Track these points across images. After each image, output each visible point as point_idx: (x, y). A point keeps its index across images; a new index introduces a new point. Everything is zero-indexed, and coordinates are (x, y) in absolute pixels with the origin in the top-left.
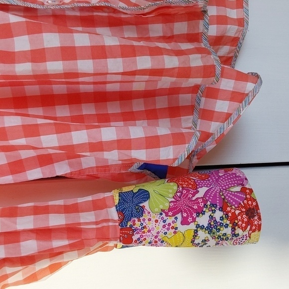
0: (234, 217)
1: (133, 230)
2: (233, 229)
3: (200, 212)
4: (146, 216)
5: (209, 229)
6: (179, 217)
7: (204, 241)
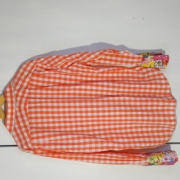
0: (164, 62)
1: (144, 60)
2: (162, 64)
3: (158, 60)
4: (148, 58)
5: (158, 63)
6: (154, 59)
7: (156, 65)
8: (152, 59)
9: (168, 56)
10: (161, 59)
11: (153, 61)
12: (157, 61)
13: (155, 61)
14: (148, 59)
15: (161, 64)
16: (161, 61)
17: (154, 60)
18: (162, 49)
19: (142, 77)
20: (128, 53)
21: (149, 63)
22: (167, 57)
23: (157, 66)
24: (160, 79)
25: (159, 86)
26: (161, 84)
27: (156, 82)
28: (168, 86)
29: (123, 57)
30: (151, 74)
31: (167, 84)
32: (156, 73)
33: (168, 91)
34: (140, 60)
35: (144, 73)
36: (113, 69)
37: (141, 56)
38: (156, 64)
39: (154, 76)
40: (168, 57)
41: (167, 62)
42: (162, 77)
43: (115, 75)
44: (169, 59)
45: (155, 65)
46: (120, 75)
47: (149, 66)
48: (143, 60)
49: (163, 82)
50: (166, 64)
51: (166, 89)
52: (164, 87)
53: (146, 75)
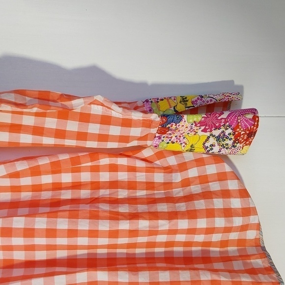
1: (169, 129)
2: (234, 142)
3: (218, 128)
4: (182, 123)
5: (218, 138)
6: (203, 128)
7: (211, 145)
8: (195, 128)
9: (254, 111)
10: (230, 126)
11: (200, 133)
12: (217, 133)
13: (208, 134)
14: (180, 128)
15: (230, 143)
16: (230, 131)
17: (205, 131)
18: (232, 82)
19: (162, 181)
20: (102, 105)
21: (185, 140)
22: (250, 116)
23: (216, 149)
24: (226, 194)
25: (220, 222)
26: (228, 213)
27: (211, 207)
28: (253, 219)
29: (85, 118)
30: (193, 173)
31: (248, 211)
32: (211, 169)
33: (251, 235)
34: (154, 131)
35: (168, 170)
36: (54, 159)
37: (155, 117)
38: (212, 141)
39: (203, 179)
40: (256, 119)
41: (252, 134)
42: (232, 185)
43: (67, 178)
44: (257, 127)
45: (207, 144)
46: (86, 177)
47: (188, 147)
48: (163, 129)
49: (236, 203)
50: (246, 140)
51: (244, 228)
52: (238, 221)
53: (177, 177)
